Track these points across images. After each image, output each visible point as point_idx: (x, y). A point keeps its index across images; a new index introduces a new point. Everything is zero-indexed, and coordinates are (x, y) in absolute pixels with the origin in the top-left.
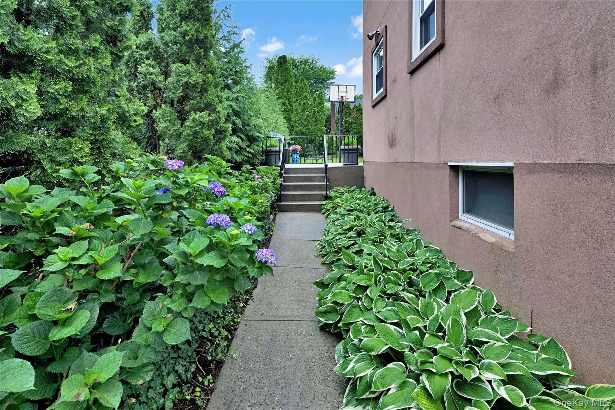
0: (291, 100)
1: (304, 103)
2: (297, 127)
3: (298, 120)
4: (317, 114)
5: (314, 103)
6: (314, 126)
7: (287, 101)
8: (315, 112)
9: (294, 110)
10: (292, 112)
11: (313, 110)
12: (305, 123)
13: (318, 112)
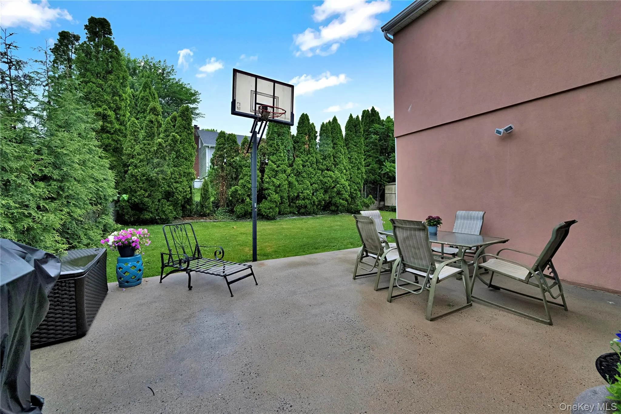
0: (121, 112)
1: (151, 122)
2: (136, 166)
3: (139, 154)
4: (179, 146)
5: (174, 126)
6: (175, 166)
7: (111, 113)
8: (174, 140)
9: (128, 133)
10: (125, 137)
11: (170, 138)
12: (156, 160)
13: (181, 142)
